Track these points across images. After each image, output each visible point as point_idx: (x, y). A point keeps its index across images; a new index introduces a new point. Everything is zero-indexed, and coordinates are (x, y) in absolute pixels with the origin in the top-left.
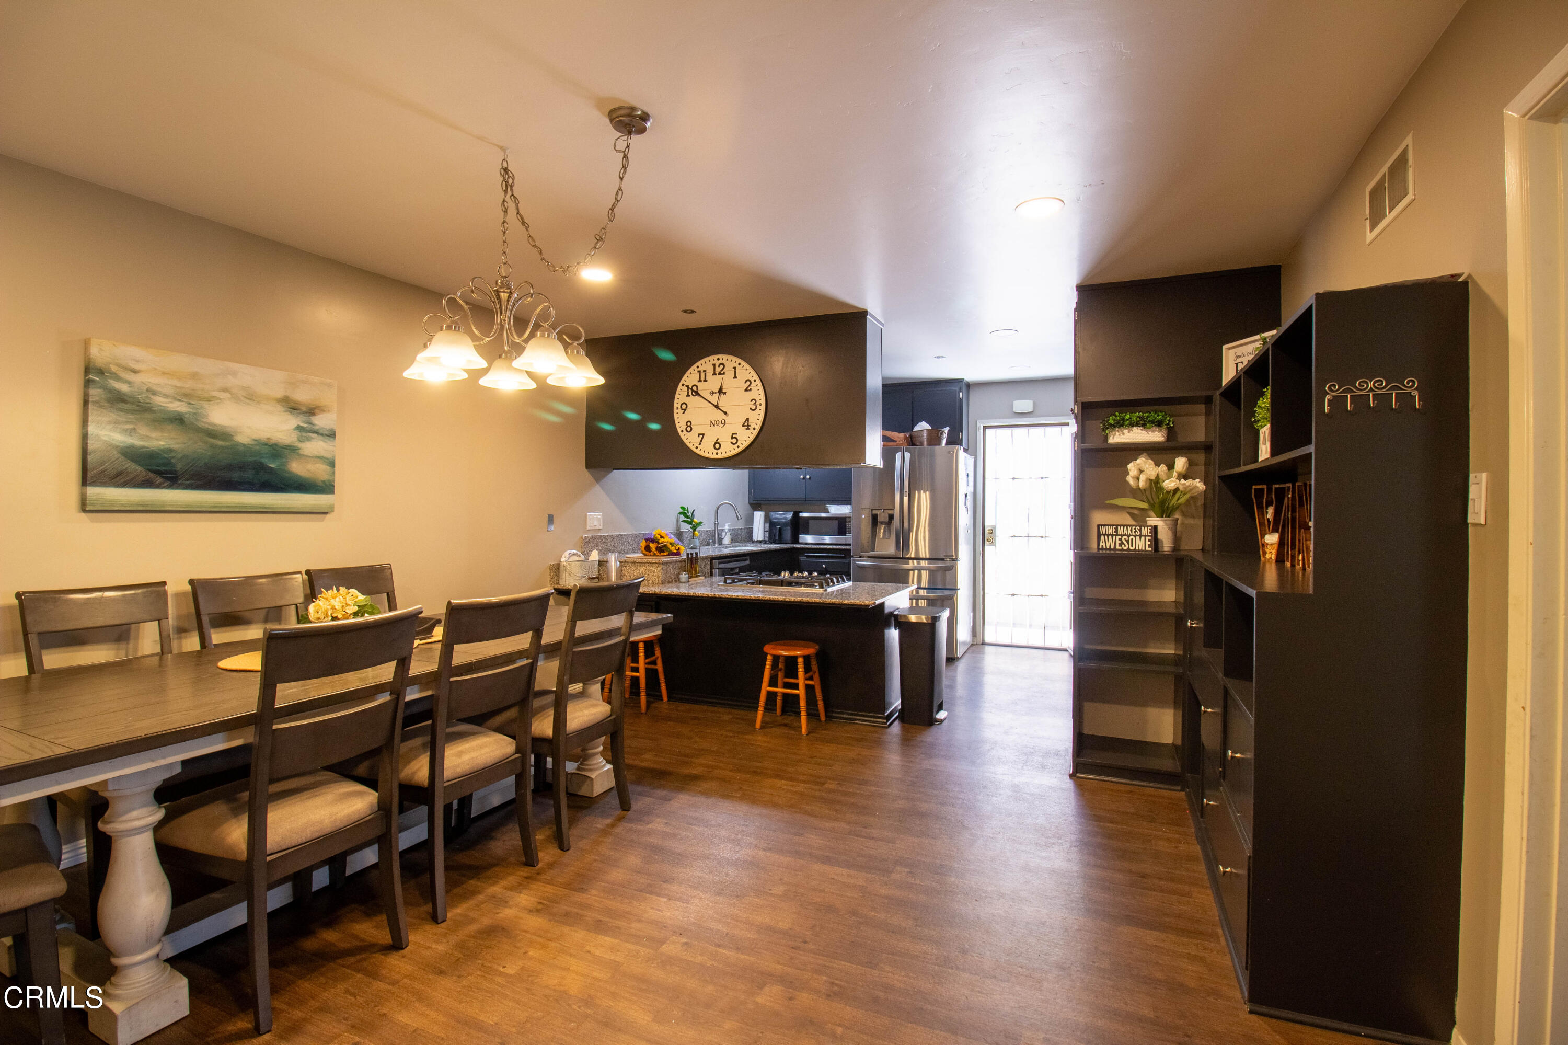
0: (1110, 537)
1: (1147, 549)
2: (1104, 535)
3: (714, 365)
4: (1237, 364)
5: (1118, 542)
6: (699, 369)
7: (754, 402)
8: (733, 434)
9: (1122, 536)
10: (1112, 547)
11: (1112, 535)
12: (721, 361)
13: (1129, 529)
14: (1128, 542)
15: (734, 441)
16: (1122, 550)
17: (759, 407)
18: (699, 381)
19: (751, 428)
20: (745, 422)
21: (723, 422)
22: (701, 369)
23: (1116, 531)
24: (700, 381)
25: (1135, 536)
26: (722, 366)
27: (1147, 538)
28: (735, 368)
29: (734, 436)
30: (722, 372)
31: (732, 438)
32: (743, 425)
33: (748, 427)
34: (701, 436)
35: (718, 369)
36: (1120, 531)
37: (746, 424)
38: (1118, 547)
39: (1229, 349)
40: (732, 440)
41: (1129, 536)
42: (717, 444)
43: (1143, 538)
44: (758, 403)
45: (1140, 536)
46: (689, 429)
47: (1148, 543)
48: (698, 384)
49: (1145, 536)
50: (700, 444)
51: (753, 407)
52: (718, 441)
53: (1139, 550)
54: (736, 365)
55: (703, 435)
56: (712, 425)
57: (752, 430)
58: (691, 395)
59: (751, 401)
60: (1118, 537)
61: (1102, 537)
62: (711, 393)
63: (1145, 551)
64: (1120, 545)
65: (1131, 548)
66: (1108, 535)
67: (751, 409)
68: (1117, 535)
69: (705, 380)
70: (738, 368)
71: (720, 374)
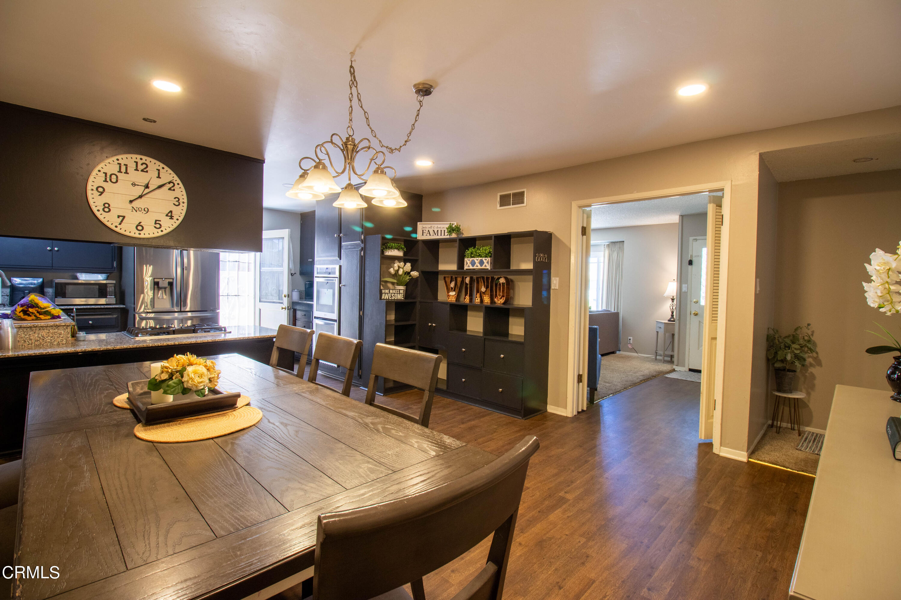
0: (387, 294)
1: (402, 298)
2: (384, 293)
3: (137, 163)
4: (423, 230)
5: (390, 296)
6: (119, 162)
7: (177, 199)
8: (156, 221)
9: (392, 293)
10: (388, 298)
11: (388, 293)
12: (143, 161)
13: (395, 291)
14: (394, 296)
15: (158, 226)
16: (392, 299)
17: (182, 204)
18: (118, 172)
19: (175, 218)
20: (169, 213)
21: (146, 210)
22: (122, 162)
23: (389, 292)
24: (120, 171)
25: (397, 294)
26: (145, 166)
27: (402, 294)
28: (159, 170)
29: (157, 222)
30: (145, 170)
31: (156, 223)
32: (167, 215)
33: (172, 218)
34: (121, 218)
35: (140, 167)
36: (391, 291)
37: (170, 215)
38: (390, 298)
39: (420, 224)
40: (155, 225)
41: (394, 294)
42: (139, 226)
43: (400, 294)
44: (181, 201)
45: (399, 293)
46: (107, 210)
47: (402, 296)
48: (118, 174)
49: (401, 293)
50: (120, 224)
51: (177, 203)
52: (141, 224)
53: (399, 299)
54: (160, 168)
55: (124, 217)
56: (134, 211)
57: (175, 220)
58: (109, 182)
59: (175, 198)
60: (390, 294)
61: (383, 294)
62: (132, 184)
63: (401, 299)
64: (391, 297)
65: (395, 298)
66: (386, 294)
67: (174, 204)
68: (390, 293)
69: (126, 173)
70: (161, 170)
71: (142, 171)
